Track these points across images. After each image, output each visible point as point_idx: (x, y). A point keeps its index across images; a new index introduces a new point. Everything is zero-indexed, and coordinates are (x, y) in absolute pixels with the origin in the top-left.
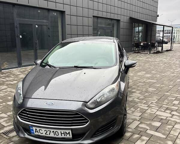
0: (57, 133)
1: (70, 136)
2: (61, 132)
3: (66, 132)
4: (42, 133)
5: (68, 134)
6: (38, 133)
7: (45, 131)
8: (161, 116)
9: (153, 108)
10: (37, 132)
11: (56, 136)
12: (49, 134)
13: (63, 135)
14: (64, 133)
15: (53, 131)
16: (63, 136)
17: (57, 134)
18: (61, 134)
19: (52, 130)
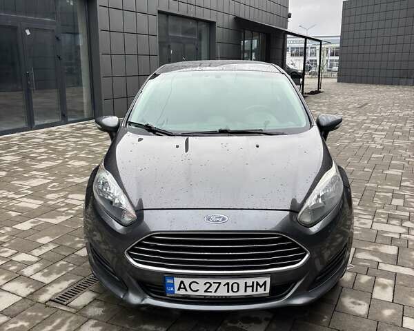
0: (235, 286)
1: (265, 290)
2: (246, 283)
3: (257, 282)
4: (197, 290)
5: (261, 287)
6: (186, 290)
7: (205, 284)
8: (386, 232)
9: (360, 216)
10: (185, 288)
11: (231, 294)
12: (215, 292)
13: (249, 289)
14: (252, 286)
15: (228, 284)
16: (249, 292)
17: (235, 289)
18: (246, 287)
19: (223, 281)
